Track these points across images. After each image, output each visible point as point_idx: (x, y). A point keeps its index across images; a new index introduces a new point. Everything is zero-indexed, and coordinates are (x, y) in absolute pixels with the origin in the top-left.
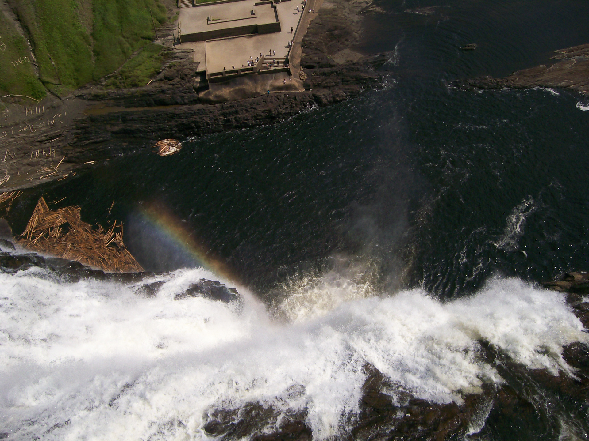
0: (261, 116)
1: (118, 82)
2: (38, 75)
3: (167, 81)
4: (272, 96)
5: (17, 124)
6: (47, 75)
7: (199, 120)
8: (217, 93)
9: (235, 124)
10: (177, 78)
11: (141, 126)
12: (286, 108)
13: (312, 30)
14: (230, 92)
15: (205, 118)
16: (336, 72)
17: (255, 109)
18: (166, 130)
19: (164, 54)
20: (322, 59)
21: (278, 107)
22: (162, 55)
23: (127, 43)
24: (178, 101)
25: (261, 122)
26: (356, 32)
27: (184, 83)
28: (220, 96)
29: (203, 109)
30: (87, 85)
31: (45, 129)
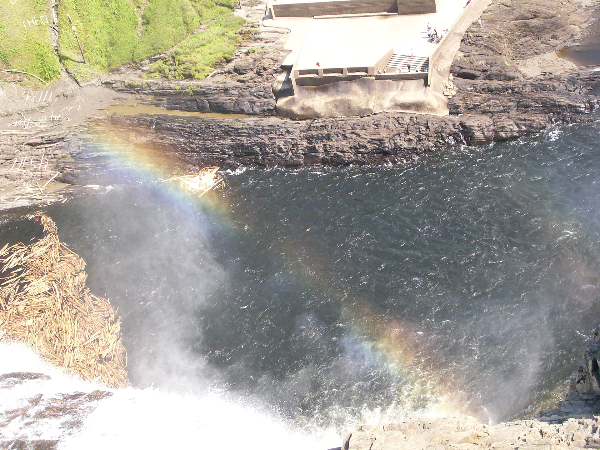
0: (366, 147)
1: (166, 67)
2: (55, 45)
3: (236, 75)
4: (389, 118)
5: (9, 115)
6: (68, 47)
7: (267, 142)
8: (305, 103)
9: (322, 156)
10: (252, 72)
11: (180, 140)
12: (410, 140)
13: (489, 14)
14: (326, 103)
15: (276, 141)
16: (513, 90)
17: (358, 135)
18: (213, 152)
19: (243, 32)
20: (491, 65)
21: (396, 137)
22: (241, 34)
23: (193, 9)
24: (244, 107)
25: (364, 157)
26: (577, 24)
27: (260, 81)
28: (309, 108)
29: (278, 126)
30: (122, 68)
31: (44, 126)
